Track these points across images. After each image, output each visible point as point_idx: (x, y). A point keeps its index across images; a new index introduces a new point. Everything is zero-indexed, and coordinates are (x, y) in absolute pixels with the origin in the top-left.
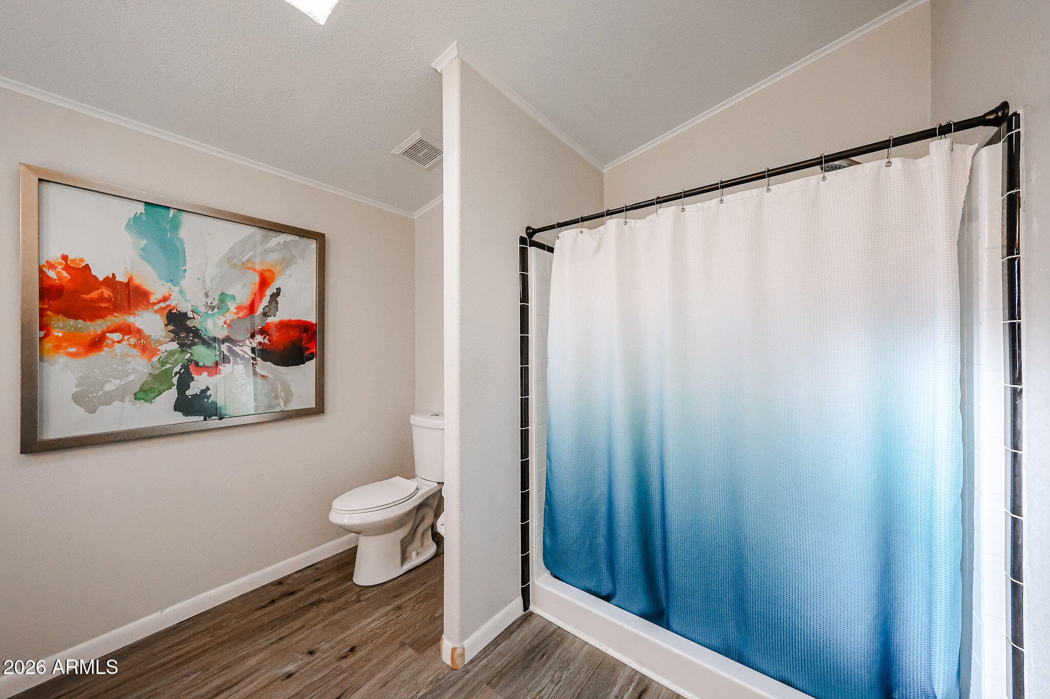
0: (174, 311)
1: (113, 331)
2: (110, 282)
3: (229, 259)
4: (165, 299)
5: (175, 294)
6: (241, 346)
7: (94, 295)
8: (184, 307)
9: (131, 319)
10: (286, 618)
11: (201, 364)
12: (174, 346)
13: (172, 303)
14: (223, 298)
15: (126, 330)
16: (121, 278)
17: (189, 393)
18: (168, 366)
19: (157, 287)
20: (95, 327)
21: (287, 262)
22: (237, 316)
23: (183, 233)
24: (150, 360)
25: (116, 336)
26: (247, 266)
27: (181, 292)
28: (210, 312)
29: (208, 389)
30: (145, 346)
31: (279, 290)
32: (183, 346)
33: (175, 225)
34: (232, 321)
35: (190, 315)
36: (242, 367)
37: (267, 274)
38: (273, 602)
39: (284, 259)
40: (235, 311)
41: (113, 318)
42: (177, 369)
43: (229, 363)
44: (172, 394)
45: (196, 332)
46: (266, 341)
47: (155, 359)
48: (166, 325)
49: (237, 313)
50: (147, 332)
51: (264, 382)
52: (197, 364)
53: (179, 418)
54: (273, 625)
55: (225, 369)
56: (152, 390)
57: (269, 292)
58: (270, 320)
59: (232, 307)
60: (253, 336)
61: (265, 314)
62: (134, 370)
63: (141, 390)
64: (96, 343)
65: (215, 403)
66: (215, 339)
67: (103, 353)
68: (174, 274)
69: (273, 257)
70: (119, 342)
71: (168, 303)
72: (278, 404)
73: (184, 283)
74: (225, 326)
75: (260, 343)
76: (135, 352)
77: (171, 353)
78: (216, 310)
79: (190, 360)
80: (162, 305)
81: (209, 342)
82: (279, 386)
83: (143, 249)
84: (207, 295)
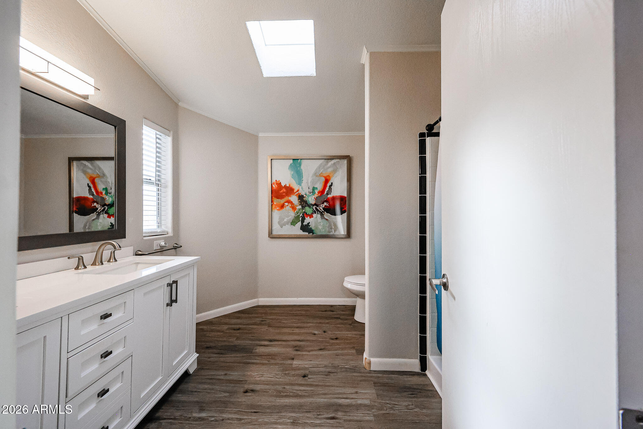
0: (300, 195)
1: (286, 203)
2: (285, 186)
3: (315, 174)
4: (298, 191)
5: (300, 189)
6: (319, 207)
7: (282, 191)
8: (303, 193)
9: (290, 198)
10: (326, 318)
11: (308, 214)
12: (300, 207)
13: (300, 192)
14: (314, 189)
15: (289, 202)
16: (288, 185)
17: (304, 224)
18: (299, 214)
19: (296, 187)
20: (282, 201)
21: (335, 171)
22: (318, 195)
23: (302, 167)
24: (294, 212)
25: (286, 204)
26: (320, 175)
27: (302, 188)
28: (310, 194)
29: (309, 223)
30: (294, 208)
31: (332, 183)
32: (303, 207)
33: (300, 165)
34: (317, 197)
35: (304, 196)
36: (320, 215)
37: (328, 178)
38: (326, 311)
39: (334, 171)
40: (317, 193)
41: (286, 198)
42: (301, 215)
43: (316, 213)
44: (299, 224)
45: (306, 202)
46: (328, 205)
47: (295, 211)
48: (298, 200)
49: (318, 194)
50: (293, 202)
51: (327, 221)
52: (306, 213)
53: (301, 233)
54: (321, 318)
55: (314, 215)
56: (295, 222)
57: (328, 185)
58: (329, 196)
59: (316, 192)
60: (323, 203)
61: (327, 194)
62: (291, 215)
63: (292, 221)
64: (282, 206)
65: (311, 228)
66: (312, 204)
67: (284, 209)
68: (300, 183)
69: (330, 170)
70: (287, 206)
71: (298, 192)
72: (332, 231)
73: (303, 185)
74: (315, 199)
75: (325, 206)
76: (291, 209)
77: (299, 209)
78: (312, 194)
79: (304, 212)
80: (297, 193)
81: (310, 206)
82: (332, 224)
83: (292, 175)
84: (309, 188)
